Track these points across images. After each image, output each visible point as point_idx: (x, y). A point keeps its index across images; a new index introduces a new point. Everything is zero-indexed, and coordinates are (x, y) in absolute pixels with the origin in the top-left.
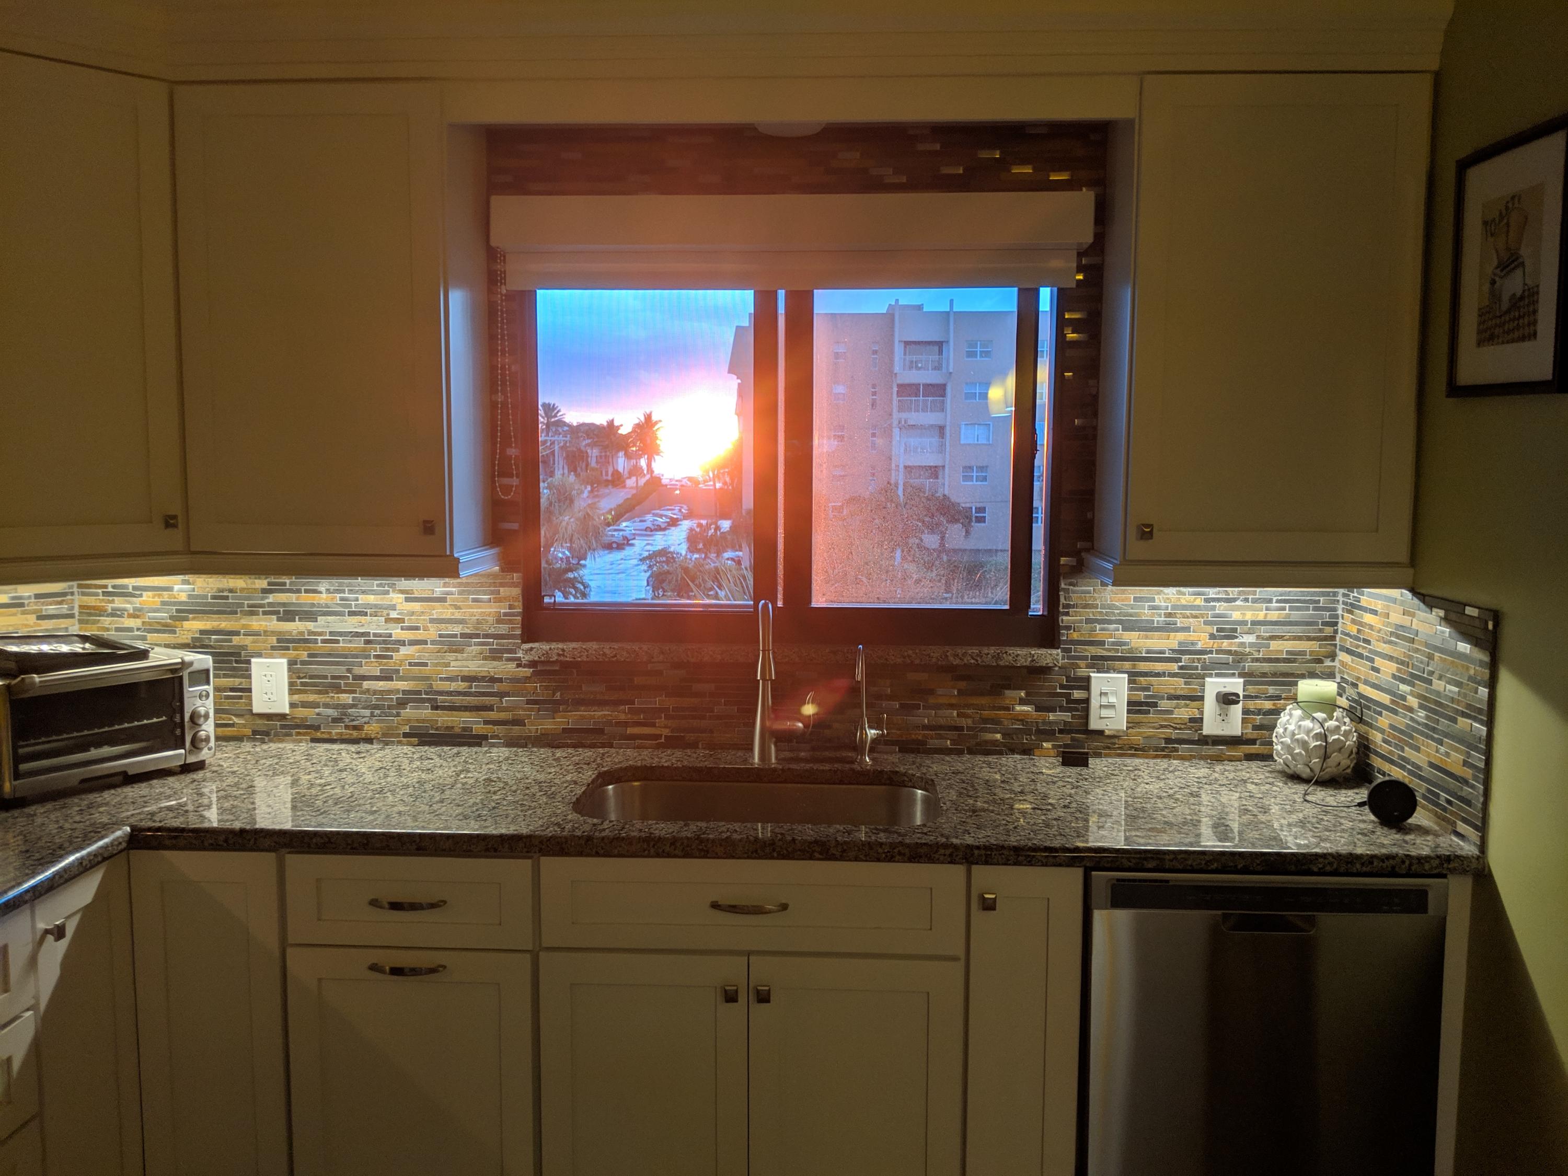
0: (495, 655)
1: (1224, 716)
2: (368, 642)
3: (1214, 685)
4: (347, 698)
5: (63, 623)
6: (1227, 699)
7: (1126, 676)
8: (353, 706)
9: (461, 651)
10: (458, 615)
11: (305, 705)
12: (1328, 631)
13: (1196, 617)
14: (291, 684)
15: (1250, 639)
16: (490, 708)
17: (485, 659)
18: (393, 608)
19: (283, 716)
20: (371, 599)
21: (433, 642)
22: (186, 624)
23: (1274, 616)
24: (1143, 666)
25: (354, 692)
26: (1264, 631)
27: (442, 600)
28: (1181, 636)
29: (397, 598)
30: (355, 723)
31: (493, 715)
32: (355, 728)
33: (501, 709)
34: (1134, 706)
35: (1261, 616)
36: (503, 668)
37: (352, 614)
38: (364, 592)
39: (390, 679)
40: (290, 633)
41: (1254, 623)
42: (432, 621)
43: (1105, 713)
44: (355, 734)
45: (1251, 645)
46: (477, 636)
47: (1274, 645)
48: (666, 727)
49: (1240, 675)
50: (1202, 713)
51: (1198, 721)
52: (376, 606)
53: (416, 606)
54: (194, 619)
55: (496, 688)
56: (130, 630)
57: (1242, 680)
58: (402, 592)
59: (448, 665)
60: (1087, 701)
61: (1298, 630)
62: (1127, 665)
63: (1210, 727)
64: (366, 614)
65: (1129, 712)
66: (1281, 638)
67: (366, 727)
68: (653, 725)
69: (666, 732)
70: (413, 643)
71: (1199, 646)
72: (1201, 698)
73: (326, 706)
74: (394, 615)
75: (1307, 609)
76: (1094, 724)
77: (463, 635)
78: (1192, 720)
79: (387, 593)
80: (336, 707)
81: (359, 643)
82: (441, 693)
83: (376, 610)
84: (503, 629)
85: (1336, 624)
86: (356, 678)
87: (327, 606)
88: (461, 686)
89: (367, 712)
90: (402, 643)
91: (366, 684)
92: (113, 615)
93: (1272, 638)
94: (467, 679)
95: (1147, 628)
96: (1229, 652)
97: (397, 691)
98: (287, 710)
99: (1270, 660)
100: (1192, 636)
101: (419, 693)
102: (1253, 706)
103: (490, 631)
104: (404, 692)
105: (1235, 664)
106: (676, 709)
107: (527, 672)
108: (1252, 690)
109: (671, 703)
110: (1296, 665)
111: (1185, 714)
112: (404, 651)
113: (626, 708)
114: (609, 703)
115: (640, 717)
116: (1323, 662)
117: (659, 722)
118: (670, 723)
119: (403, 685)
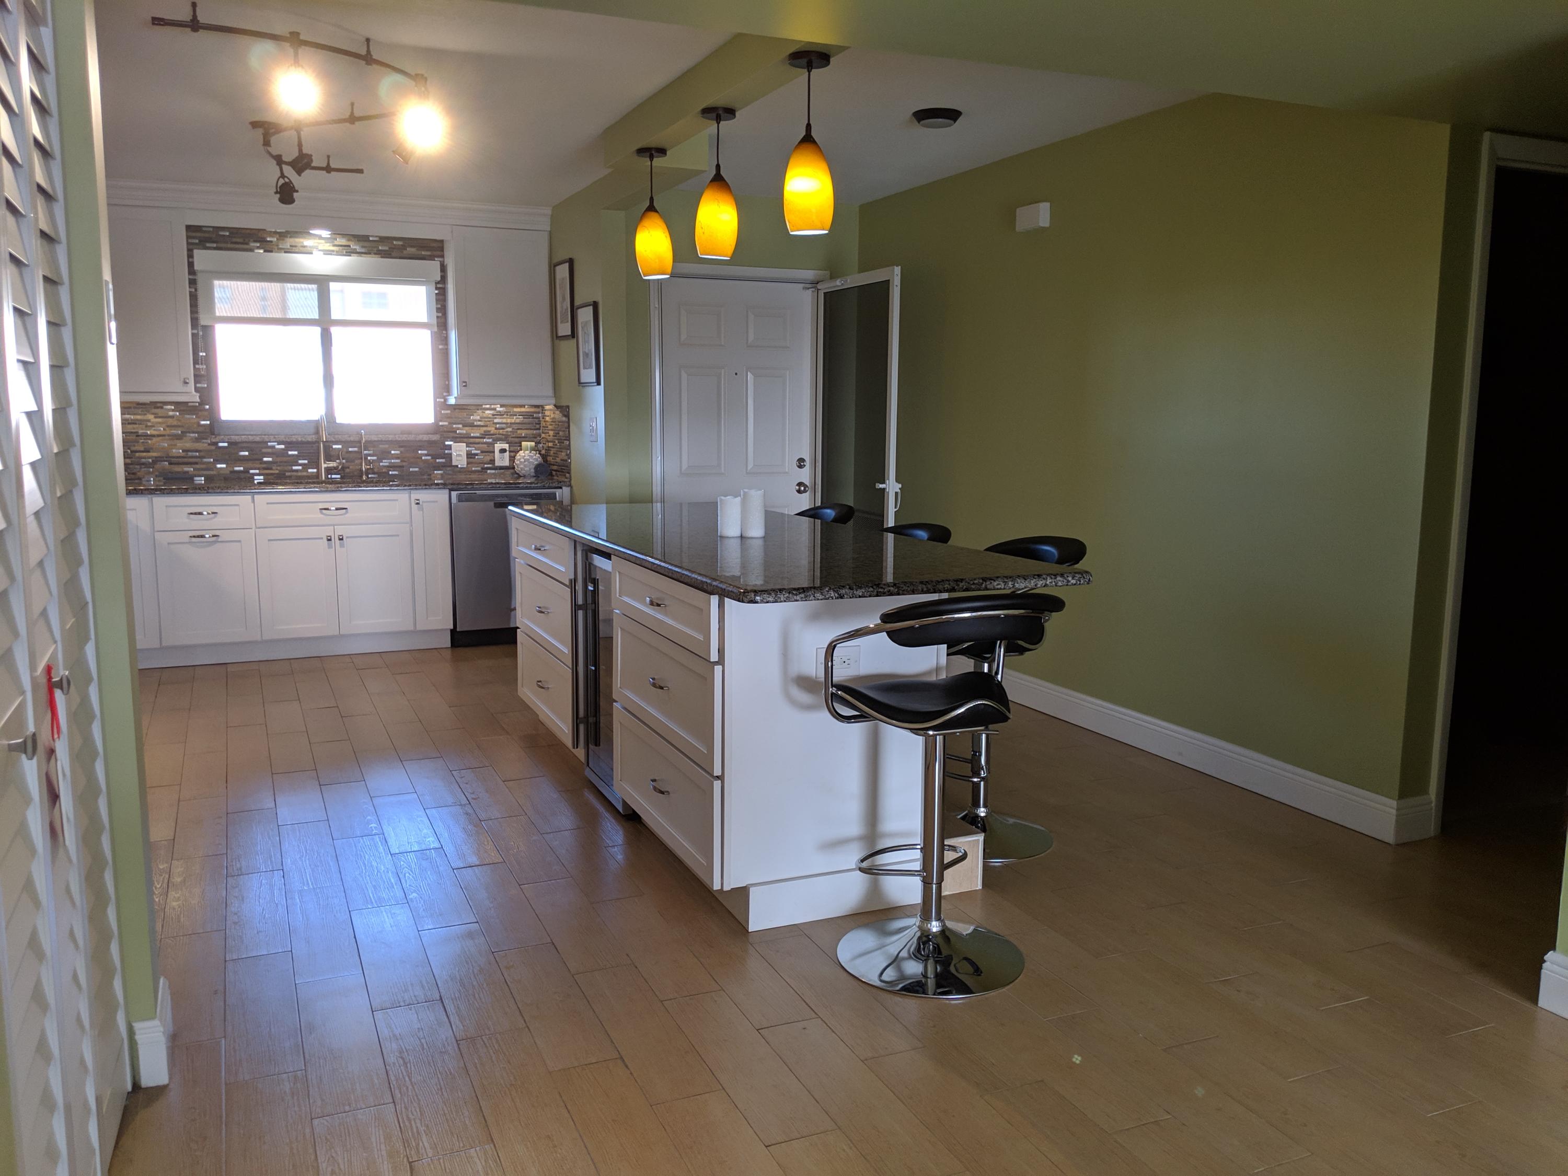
0: (197, 440)
1: (502, 459)
2: (137, 436)
3: (498, 446)
6: (503, 451)
7: (465, 444)
8: (131, 464)
10: (179, 424)
12: (538, 426)
13: (489, 421)
15: (510, 429)
16: (196, 463)
17: (194, 442)
18: (149, 421)
20: (139, 417)
21: (169, 435)
23: (518, 421)
24: (472, 440)
25: (132, 458)
26: (515, 427)
27: (171, 416)
28: (485, 429)
29: (151, 417)
31: (197, 466)
32: (134, 474)
33: (202, 464)
34: (470, 455)
35: (513, 421)
36: (202, 446)
37: (129, 424)
38: (135, 414)
39: (148, 452)
41: (511, 423)
42: (168, 426)
43: (459, 458)
44: (133, 476)
45: (510, 432)
46: (190, 432)
47: (519, 432)
48: (277, 469)
49: (507, 443)
50: (494, 457)
51: (492, 461)
52: (140, 420)
53: (160, 420)
55: (200, 454)
57: (508, 445)
58: (153, 414)
59: (176, 445)
60: (451, 454)
61: (528, 426)
62: (465, 440)
63: (498, 463)
64: (136, 424)
65: (467, 458)
66: (521, 429)
67: (138, 473)
68: (271, 469)
69: (277, 472)
70: (159, 436)
71: (492, 432)
72: (494, 452)
74: (149, 424)
75: (529, 418)
76: (454, 463)
77: (183, 432)
78: (491, 460)
79: (145, 414)
81: (133, 437)
82: (174, 457)
83: (140, 422)
84: (202, 429)
85: (540, 424)
88: (183, 454)
89: (138, 467)
90: (154, 436)
91: (137, 454)
93: (518, 429)
94: (185, 451)
95: (472, 425)
96: (503, 435)
97: (152, 457)
99: (518, 437)
100: (489, 429)
101: (163, 457)
102: (512, 454)
103: (195, 430)
104: (156, 457)
105: (505, 439)
106: (281, 462)
107: (213, 448)
108: (512, 449)
109: (279, 459)
110: (526, 439)
111: (488, 458)
112: (155, 439)
113: (259, 462)
114: (251, 460)
115: (264, 466)
116: (536, 438)
117: (274, 468)
118: (279, 468)
119: (155, 454)
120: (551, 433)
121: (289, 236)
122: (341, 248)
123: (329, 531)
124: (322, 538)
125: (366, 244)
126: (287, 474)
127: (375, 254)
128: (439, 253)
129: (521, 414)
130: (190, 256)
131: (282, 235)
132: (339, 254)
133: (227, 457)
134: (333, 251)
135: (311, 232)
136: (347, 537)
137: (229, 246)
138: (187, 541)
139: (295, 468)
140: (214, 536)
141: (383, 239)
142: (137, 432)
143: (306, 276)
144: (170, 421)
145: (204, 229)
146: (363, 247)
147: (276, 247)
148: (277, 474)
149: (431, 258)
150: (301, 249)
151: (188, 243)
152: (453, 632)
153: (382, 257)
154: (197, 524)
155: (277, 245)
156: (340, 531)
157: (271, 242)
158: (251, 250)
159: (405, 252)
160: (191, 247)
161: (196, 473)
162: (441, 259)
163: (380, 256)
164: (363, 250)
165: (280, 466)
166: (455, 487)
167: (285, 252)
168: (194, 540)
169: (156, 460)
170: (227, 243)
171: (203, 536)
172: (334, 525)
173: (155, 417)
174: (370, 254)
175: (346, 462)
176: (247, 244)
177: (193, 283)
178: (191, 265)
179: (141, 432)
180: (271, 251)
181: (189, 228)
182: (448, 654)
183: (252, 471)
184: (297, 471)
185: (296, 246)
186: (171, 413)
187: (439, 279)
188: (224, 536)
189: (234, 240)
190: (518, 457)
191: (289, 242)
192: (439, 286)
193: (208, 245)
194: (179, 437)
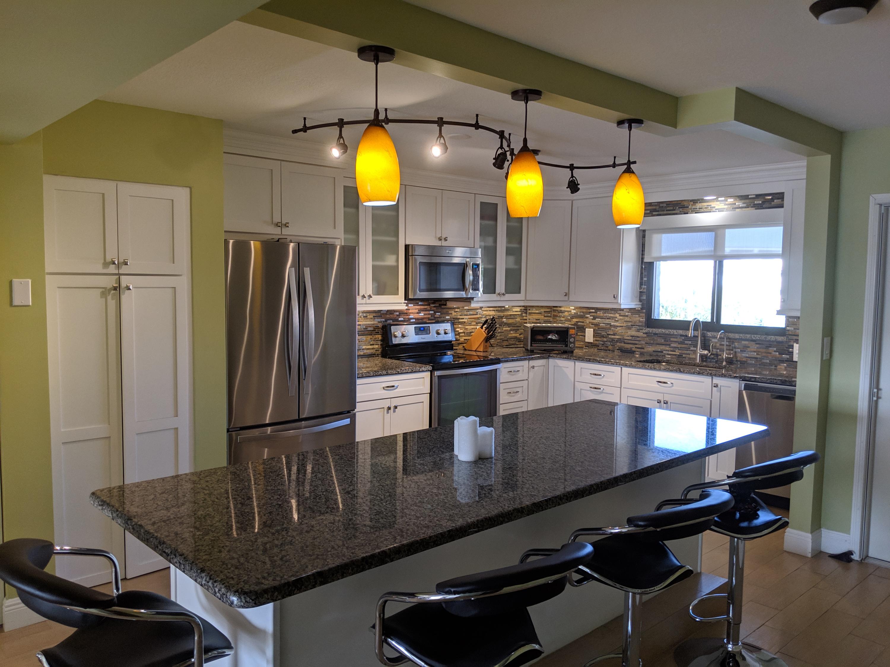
0: (638, 331)
2: (610, 326)
4: (605, 339)
5: (549, 318)
8: (606, 341)
9: (630, 329)
10: (630, 320)
11: (596, 340)
14: (594, 335)
16: (636, 344)
17: (636, 331)
18: (616, 317)
19: (591, 343)
20: (612, 315)
21: (625, 327)
22: (574, 320)
25: (607, 338)
27: (627, 316)
29: (617, 315)
31: (637, 346)
32: (607, 347)
33: (640, 345)
36: (640, 334)
37: (607, 319)
38: (610, 314)
39: (615, 335)
40: (594, 323)
42: (625, 321)
44: (606, 348)
46: (634, 326)
52: (613, 317)
53: (621, 317)
55: (638, 339)
56: (562, 320)
58: (619, 314)
59: (627, 332)
60: (793, 352)
64: (611, 319)
67: (609, 347)
68: (675, 351)
69: (678, 354)
70: (620, 326)
73: (601, 341)
74: (616, 319)
76: (794, 359)
77: (631, 325)
79: (615, 314)
80: (603, 341)
81: (608, 326)
82: (626, 339)
83: (613, 318)
84: (640, 324)
86: (607, 334)
88: (630, 338)
89: (609, 343)
90: (618, 326)
91: (610, 336)
92: (559, 317)
94: (631, 336)
97: (616, 338)
98: (592, 342)
101: (621, 339)
103: (638, 324)
104: (618, 339)
107: (645, 335)
109: (680, 346)
112: (618, 328)
113: (668, 346)
114: (663, 345)
115: (672, 349)
119: (617, 337)
121: (699, 202)
122: (729, 206)
125: (747, 201)
126: (684, 356)
127: (752, 207)
128: (781, 203)
131: (695, 202)
133: (652, 342)
134: (724, 209)
135: (705, 198)
137: (665, 212)
141: (758, 196)
142: (611, 324)
143: (709, 227)
144: (627, 319)
145: (653, 204)
146: (744, 203)
150: (705, 209)
153: (756, 209)
154: (596, 381)
155: (691, 209)
159: (773, 203)
161: (636, 350)
163: (754, 208)
164: (745, 205)
165: (680, 350)
166: (744, 379)
167: (696, 213)
172: (664, 393)
173: (620, 316)
174: (748, 207)
176: (675, 210)
179: (612, 324)
180: (687, 213)
183: (664, 352)
184: (689, 354)
185: (702, 208)
186: (627, 314)
189: (668, 208)
191: (698, 205)
194: (629, 328)
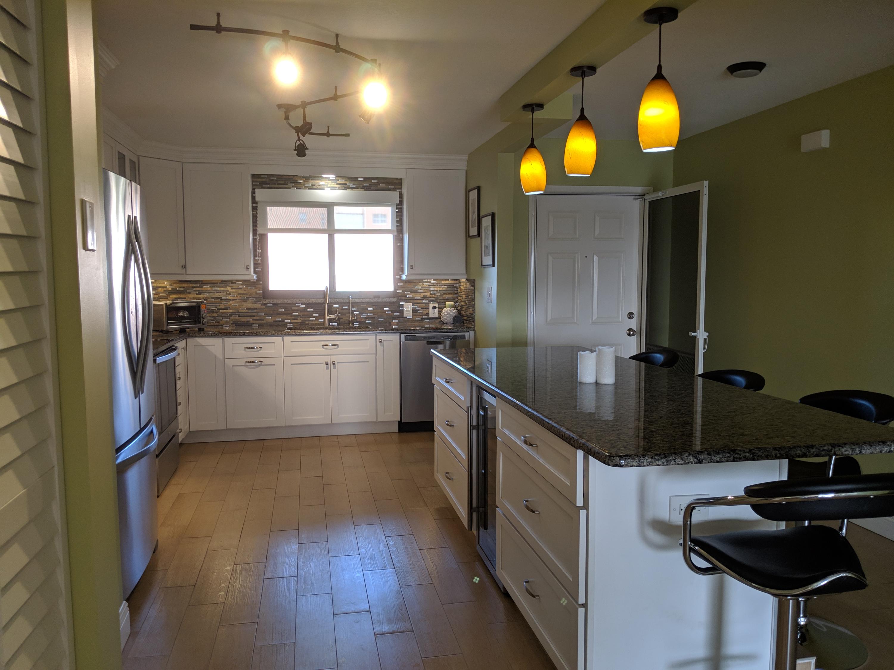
0: (255, 302)
1: (434, 313)
2: (221, 300)
3: (432, 305)
4: (215, 315)
6: (434, 308)
7: (411, 304)
8: (217, 317)
10: (245, 292)
12: (456, 292)
13: (426, 289)
15: (439, 294)
16: (254, 316)
17: (253, 303)
18: (228, 291)
20: (222, 289)
21: (239, 299)
22: (171, 296)
23: (444, 289)
24: (415, 301)
25: (217, 313)
26: (442, 292)
27: (241, 288)
28: (424, 294)
29: (229, 288)
30: (218, 321)
31: (255, 318)
33: (258, 316)
34: (414, 311)
35: (441, 289)
36: (258, 306)
37: (217, 293)
38: (220, 287)
39: (227, 309)
41: (440, 291)
42: (238, 294)
43: (407, 313)
44: (218, 324)
45: (439, 296)
46: (251, 298)
47: (444, 296)
48: (300, 320)
49: (437, 303)
50: (429, 311)
51: (428, 314)
52: (223, 290)
53: (234, 290)
54: (173, 295)
55: (256, 311)
57: (437, 304)
58: (230, 287)
59: (243, 305)
60: (403, 310)
61: (450, 292)
62: (412, 301)
63: (430, 316)
64: (220, 293)
65: (413, 312)
66: (446, 294)
67: (221, 322)
68: (297, 319)
69: (300, 321)
70: (234, 300)
71: (428, 296)
72: (429, 308)
73: (210, 317)
74: (228, 293)
75: (451, 287)
76: (405, 316)
77: (247, 298)
78: (427, 314)
79: (226, 287)
80: (213, 317)
81: (219, 300)
82: (241, 313)
83: (223, 291)
84: (258, 296)
85: (457, 290)
86: (218, 309)
87: (210, 291)
88: (247, 311)
89: (221, 318)
90: (231, 300)
91: (221, 311)
93: (444, 294)
94: (248, 309)
95: (416, 292)
96: (434, 298)
97: (229, 312)
99: (444, 299)
100: (426, 294)
101: (235, 313)
102: (440, 310)
103: (254, 296)
104: (231, 312)
105: (436, 300)
106: (303, 315)
107: (264, 307)
108: (440, 306)
109: (301, 314)
110: (449, 300)
111: (425, 312)
112: (231, 302)
113: (290, 315)
114: (285, 314)
115: (294, 317)
116: (455, 299)
117: (299, 319)
118: (301, 319)
119: (231, 311)
120: (464, 296)
121: (311, 179)
122: (341, 185)
123: (327, 359)
124: (323, 363)
125: (356, 183)
126: (306, 322)
127: (361, 188)
128: (399, 187)
129: (446, 285)
130: (253, 192)
131: (307, 179)
132: (340, 189)
133: (272, 312)
134: (337, 187)
135: (323, 176)
136: (338, 363)
137: (277, 186)
138: (243, 364)
139: (311, 319)
140: (259, 362)
141: (366, 179)
142: (221, 298)
143: (321, 203)
144: (240, 291)
145: (262, 176)
146: (354, 184)
147: (303, 186)
148: (301, 322)
149: (394, 190)
150: (318, 186)
151: (253, 185)
152: (400, 422)
153: (365, 190)
154: (250, 354)
155: (304, 185)
156: (334, 358)
157: (301, 183)
158: (289, 188)
159: (379, 186)
160: (254, 187)
161: (254, 322)
162: (400, 190)
163: (363, 189)
164: (354, 187)
165: (302, 317)
166: (403, 331)
167: (309, 189)
168: (247, 364)
169: (232, 314)
170: (275, 184)
171: (253, 362)
172: (330, 355)
173: (232, 289)
174: (358, 188)
175: (341, 315)
176: (287, 184)
177: (254, 208)
178: (253, 198)
179: (224, 297)
180: (301, 189)
181: (253, 176)
182: (396, 437)
183: (286, 321)
184: (312, 321)
185: (315, 185)
186: (241, 286)
187: (398, 202)
188: (265, 361)
189: (279, 182)
190: (443, 312)
191: (311, 182)
192: (398, 207)
193: (264, 186)
194: (245, 301)
